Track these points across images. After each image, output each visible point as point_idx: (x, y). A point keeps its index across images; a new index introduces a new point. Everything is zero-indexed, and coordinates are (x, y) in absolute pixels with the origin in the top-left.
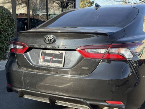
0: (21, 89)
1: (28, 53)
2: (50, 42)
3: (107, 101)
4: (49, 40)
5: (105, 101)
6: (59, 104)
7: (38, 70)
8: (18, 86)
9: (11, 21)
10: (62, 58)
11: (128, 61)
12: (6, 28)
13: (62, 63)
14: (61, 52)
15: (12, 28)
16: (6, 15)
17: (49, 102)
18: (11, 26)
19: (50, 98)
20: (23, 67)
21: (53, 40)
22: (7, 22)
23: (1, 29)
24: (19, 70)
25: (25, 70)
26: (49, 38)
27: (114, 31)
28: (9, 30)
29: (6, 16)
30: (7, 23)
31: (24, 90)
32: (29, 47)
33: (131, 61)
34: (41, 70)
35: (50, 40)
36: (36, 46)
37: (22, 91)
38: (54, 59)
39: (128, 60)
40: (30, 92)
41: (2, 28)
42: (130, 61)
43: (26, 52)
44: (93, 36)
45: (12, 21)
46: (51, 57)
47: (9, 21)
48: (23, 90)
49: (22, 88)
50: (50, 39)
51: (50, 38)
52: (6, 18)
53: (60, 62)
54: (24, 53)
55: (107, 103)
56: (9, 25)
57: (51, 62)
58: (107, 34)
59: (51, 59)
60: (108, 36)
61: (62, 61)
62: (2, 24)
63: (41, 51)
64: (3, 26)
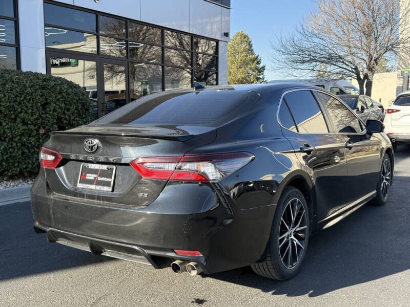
0: (50, 229)
1: (62, 168)
2: (92, 150)
3: (175, 250)
4: (89, 147)
5: (172, 250)
6: (107, 255)
7: (75, 196)
8: (47, 224)
9: (84, 107)
10: (111, 178)
11: (212, 184)
12: (74, 120)
13: (110, 186)
14: (110, 166)
15: (85, 120)
16: (75, 97)
17: (90, 251)
18: (84, 116)
19: (91, 244)
20: (55, 191)
21: (96, 146)
22: (76, 109)
23: (65, 122)
24: (47, 196)
25: (56, 196)
26: (90, 143)
27: (195, 134)
28: (80, 123)
29: (74, 99)
30: (76, 111)
31: (54, 229)
32: (63, 159)
33: (216, 184)
34: (80, 197)
35: (92, 147)
36: (73, 157)
37: (51, 231)
38: (100, 179)
39: (211, 182)
40: (63, 233)
41: (65, 119)
42: (214, 183)
43: (59, 166)
44: (157, 142)
45: (86, 107)
46: (96, 176)
47: (80, 107)
48: (53, 231)
49: (51, 227)
50: (91, 145)
51: (92, 143)
52: (75, 103)
53: (108, 184)
54: (56, 168)
55: (175, 252)
56: (80, 114)
57: (95, 184)
58: (179, 139)
59: (95, 178)
60: (180, 141)
61: (110, 182)
62: (66, 112)
63: (82, 164)
64: (68, 115)
